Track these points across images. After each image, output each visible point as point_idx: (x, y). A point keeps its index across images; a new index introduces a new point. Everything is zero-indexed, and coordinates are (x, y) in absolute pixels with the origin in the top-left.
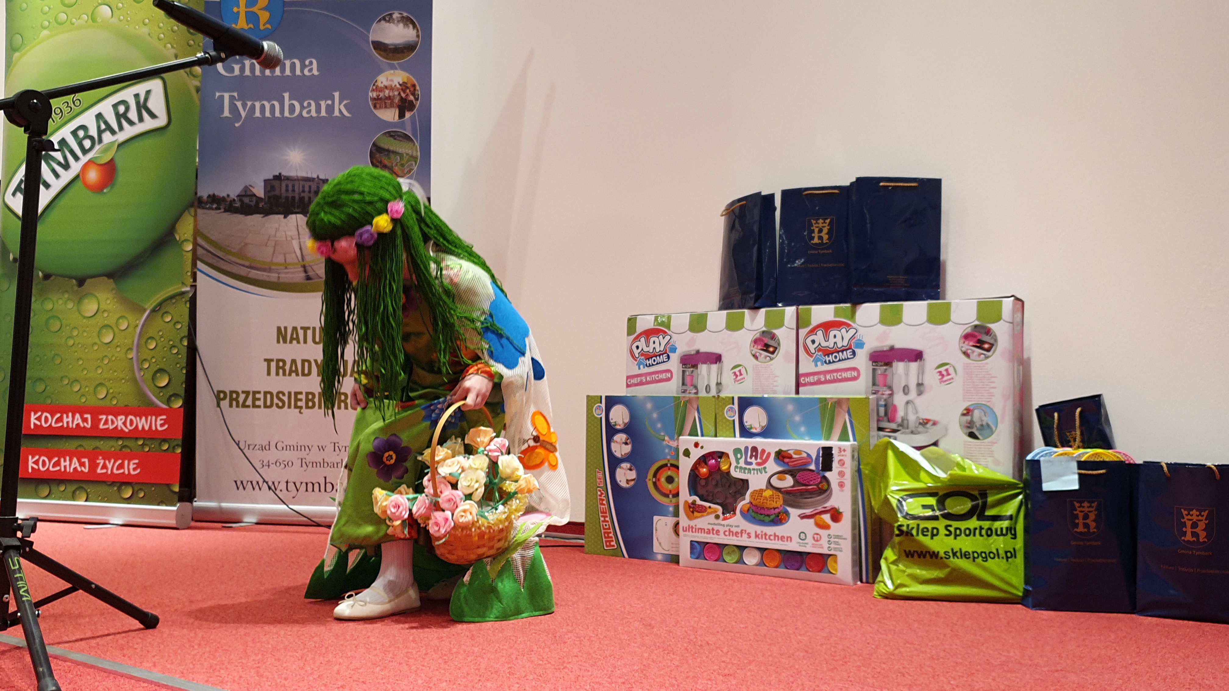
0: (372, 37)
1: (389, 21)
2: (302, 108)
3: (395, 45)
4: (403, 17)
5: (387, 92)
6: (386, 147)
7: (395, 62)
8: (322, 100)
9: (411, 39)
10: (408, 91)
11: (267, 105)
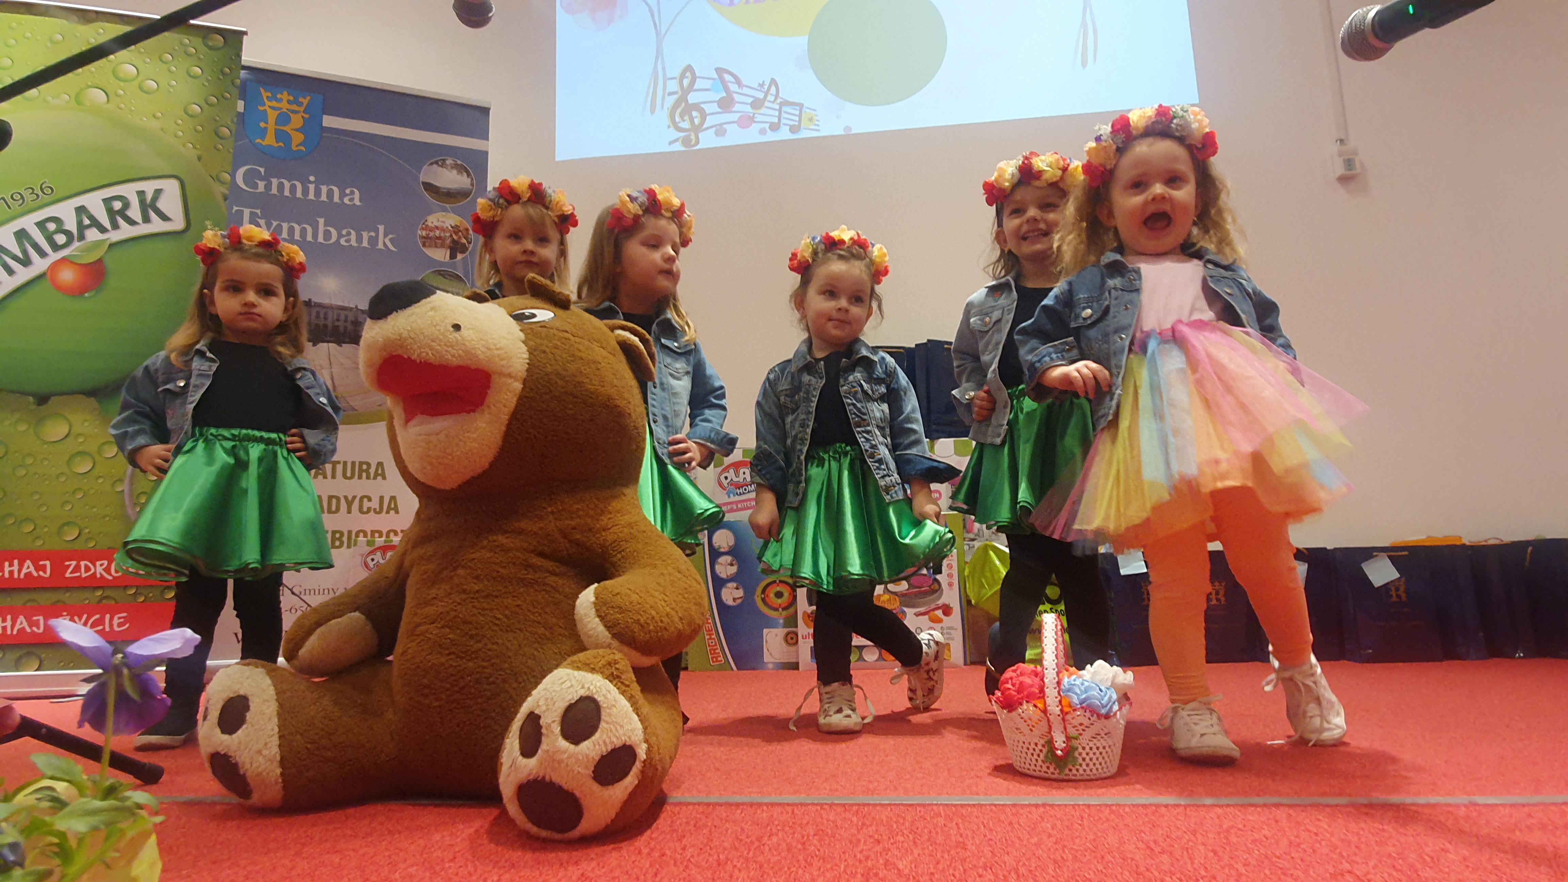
0: (423, 178)
1: (442, 166)
2: (340, 236)
3: (448, 189)
4: (457, 165)
5: (437, 233)
7: (447, 205)
8: (364, 231)
9: (465, 186)
10: (460, 233)
11: (297, 228)
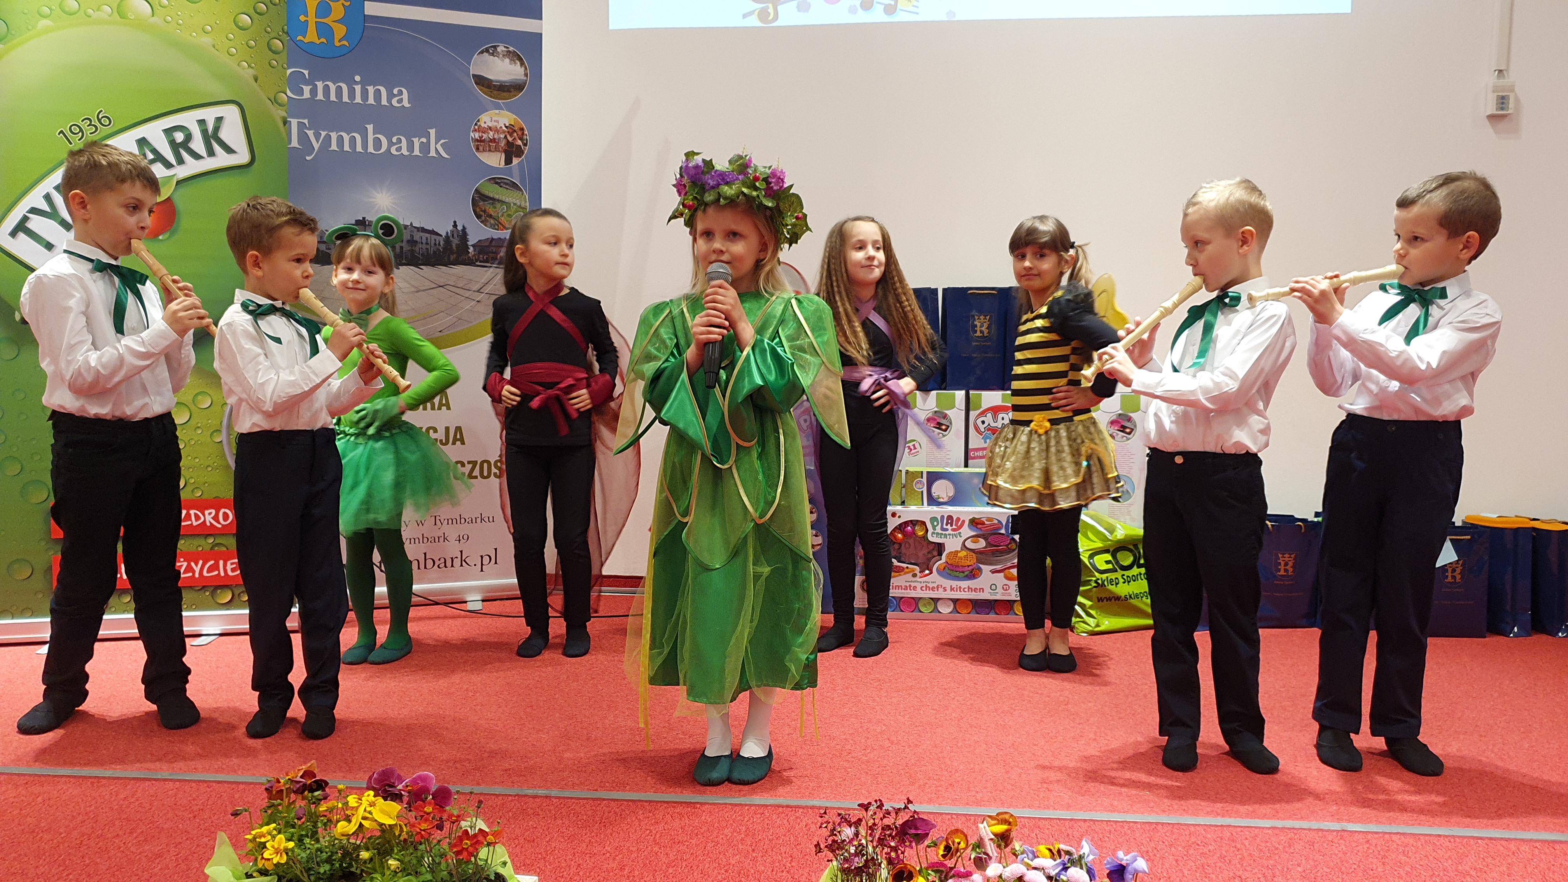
0: (475, 68)
1: (492, 54)
2: (390, 144)
3: (501, 82)
4: (509, 52)
5: (491, 134)
6: (491, 195)
7: (500, 101)
8: (415, 137)
9: (518, 77)
10: (515, 134)
11: (346, 138)
